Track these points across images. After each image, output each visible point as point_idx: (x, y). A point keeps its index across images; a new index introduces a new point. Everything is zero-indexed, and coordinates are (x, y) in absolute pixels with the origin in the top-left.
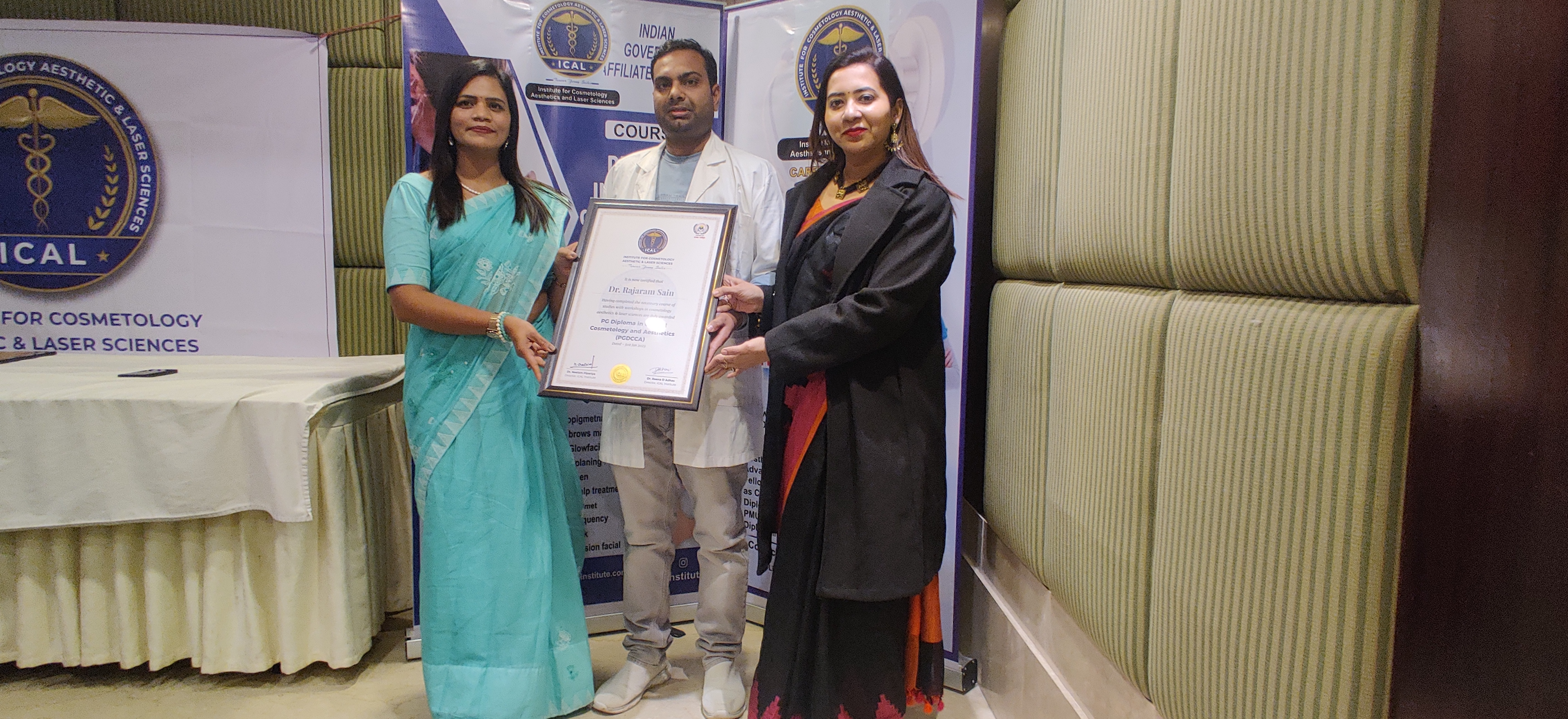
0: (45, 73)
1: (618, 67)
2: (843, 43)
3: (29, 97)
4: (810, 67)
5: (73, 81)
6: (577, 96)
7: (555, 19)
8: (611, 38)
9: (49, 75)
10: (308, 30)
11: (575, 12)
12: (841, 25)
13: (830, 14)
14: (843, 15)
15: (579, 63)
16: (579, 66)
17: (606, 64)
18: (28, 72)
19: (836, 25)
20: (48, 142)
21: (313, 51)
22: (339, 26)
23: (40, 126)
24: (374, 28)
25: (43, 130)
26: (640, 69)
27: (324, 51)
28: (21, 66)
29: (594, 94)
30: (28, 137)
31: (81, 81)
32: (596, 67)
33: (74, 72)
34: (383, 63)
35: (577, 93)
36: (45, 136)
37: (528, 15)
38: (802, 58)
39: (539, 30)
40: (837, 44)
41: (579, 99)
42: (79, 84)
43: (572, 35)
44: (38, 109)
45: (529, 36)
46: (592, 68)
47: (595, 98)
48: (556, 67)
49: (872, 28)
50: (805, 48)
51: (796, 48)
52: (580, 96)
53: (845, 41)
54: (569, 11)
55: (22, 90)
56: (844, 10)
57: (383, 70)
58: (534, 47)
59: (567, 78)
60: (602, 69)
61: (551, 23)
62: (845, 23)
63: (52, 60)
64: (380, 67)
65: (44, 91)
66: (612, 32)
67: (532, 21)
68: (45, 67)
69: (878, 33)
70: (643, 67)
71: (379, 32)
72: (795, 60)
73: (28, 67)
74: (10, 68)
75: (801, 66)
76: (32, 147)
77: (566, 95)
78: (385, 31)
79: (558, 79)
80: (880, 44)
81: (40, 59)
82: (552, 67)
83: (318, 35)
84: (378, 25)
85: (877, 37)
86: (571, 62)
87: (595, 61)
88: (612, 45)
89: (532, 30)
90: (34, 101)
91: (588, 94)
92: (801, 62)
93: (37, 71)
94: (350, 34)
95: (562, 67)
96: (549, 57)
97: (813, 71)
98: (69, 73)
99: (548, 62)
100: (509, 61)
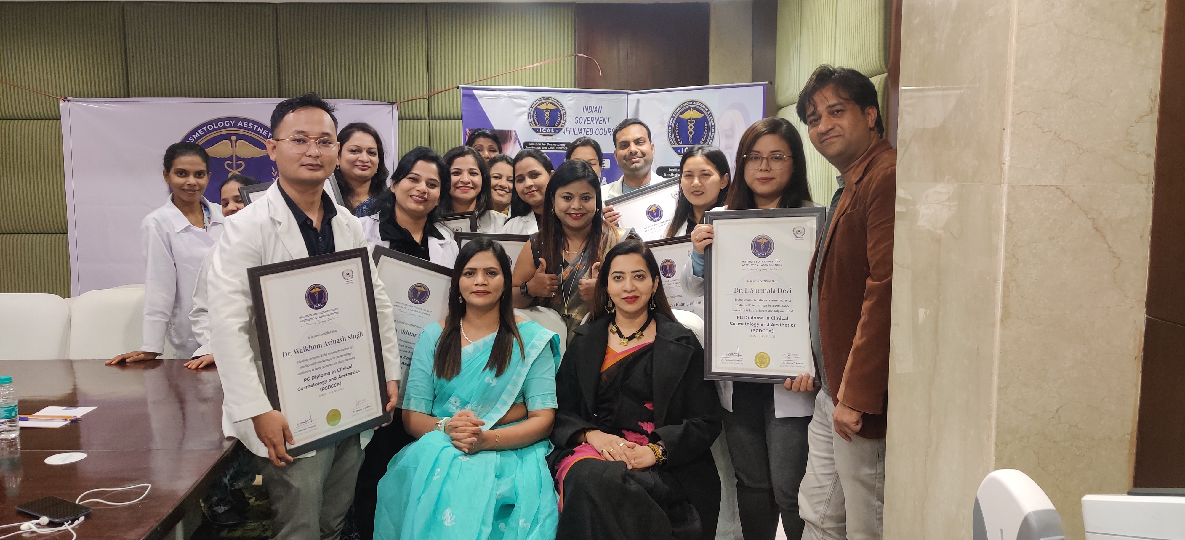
0: (240, 127)
1: (571, 130)
2: (693, 119)
3: (231, 141)
4: (675, 130)
5: (256, 132)
6: (550, 147)
7: (538, 107)
8: (568, 114)
9: (243, 128)
10: (387, 100)
11: (549, 103)
12: (692, 109)
13: (686, 103)
14: (693, 104)
15: (550, 129)
16: (551, 131)
17: (565, 129)
18: (231, 127)
19: (689, 109)
20: (241, 165)
21: (389, 112)
22: (404, 98)
23: (236, 156)
24: (424, 98)
25: (238, 158)
26: (583, 130)
27: (396, 113)
28: (227, 123)
29: (557, 145)
30: (230, 163)
31: (260, 131)
32: (560, 130)
33: (256, 126)
34: (427, 118)
35: (550, 145)
36: (239, 163)
37: (524, 106)
38: (670, 124)
39: (530, 113)
40: (690, 119)
41: (550, 148)
42: (259, 133)
43: (547, 115)
44: (236, 147)
45: (525, 117)
46: (557, 131)
47: (559, 147)
48: (539, 132)
49: (709, 113)
50: (672, 119)
51: (667, 118)
52: (551, 146)
53: (694, 118)
54: (545, 102)
55: (227, 137)
56: (693, 102)
57: (427, 122)
58: (527, 122)
59: (544, 137)
60: (563, 131)
61: (536, 109)
62: (694, 109)
63: (244, 120)
64: (425, 119)
65: (239, 137)
66: (569, 112)
67: (526, 109)
68: (240, 124)
69: (711, 116)
70: (584, 129)
71: (425, 100)
72: (666, 125)
73: (231, 124)
74: (221, 124)
75: (670, 128)
76: (232, 169)
77: (544, 146)
78: (428, 100)
79: (540, 138)
80: (712, 122)
81: (237, 119)
82: (537, 132)
83: (393, 103)
84: (425, 97)
85: (711, 117)
86: (547, 129)
87: (559, 127)
88: (568, 118)
89: (527, 114)
90: (234, 143)
91: (555, 145)
92: (669, 126)
93: (236, 126)
94: (410, 102)
95: (542, 132)
96: (535, 127)
97: (677, 132)
98: (254, 127)
99: (534, 130)
100: (515, 131)
